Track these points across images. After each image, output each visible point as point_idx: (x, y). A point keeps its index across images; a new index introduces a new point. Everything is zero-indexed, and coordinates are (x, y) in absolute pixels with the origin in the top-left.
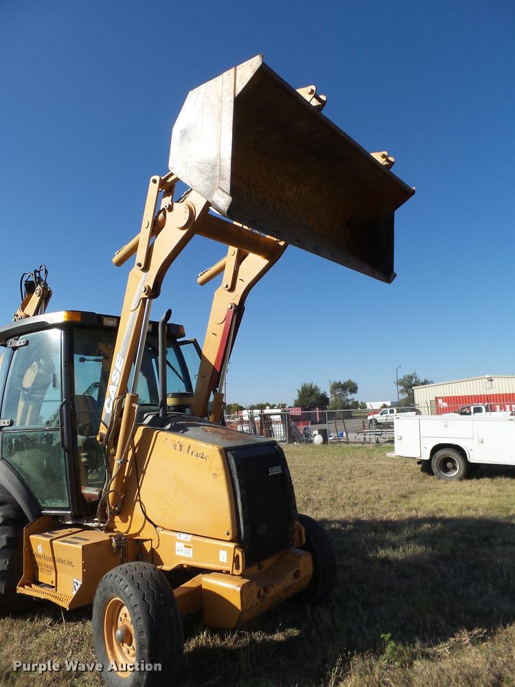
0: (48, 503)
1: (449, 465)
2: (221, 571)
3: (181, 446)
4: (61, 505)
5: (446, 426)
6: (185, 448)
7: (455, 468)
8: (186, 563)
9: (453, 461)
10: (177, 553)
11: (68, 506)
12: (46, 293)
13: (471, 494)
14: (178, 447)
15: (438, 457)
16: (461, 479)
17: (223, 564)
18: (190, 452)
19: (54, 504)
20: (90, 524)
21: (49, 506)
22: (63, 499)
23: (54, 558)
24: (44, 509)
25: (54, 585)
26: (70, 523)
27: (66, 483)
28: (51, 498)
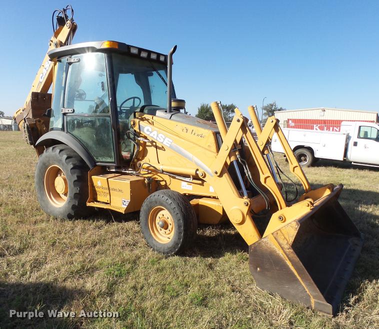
0: (100, 159)
1: (303, 158)
2: (209, 197)
3: (187, 130)
4: (109, 160)
5: (305, 135)
6: (190, 131)
7: (305, 160)
8: (187, 192)
9: (305, 156)
10: (182, 188)
11: (113, 161)
12: (74, 26)
13: (316, 174)
14: (185, 130)
15: (297, 153)
16: (309, 167)
17: (212, 193)
18: (193, 133)
19: (104, 160)
20: (127, 172)
21: (101, 160)
22: (111, 157)
23: (109, 188)
24: (98, 162)
25: (109, 202)
26: (114, 170)
27: (112, 148)
28: (103, 156)
